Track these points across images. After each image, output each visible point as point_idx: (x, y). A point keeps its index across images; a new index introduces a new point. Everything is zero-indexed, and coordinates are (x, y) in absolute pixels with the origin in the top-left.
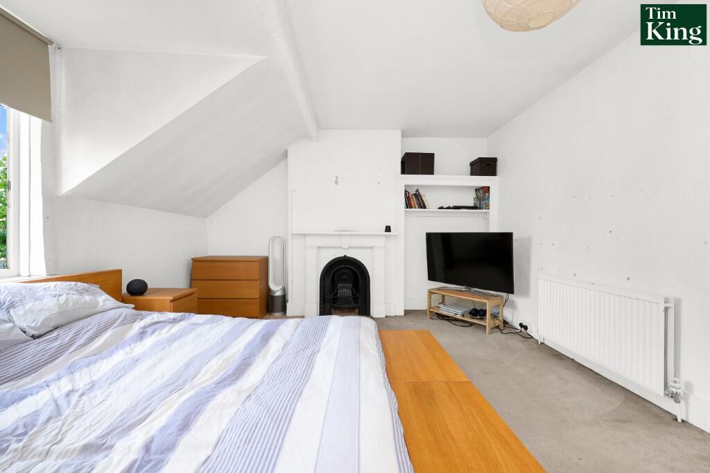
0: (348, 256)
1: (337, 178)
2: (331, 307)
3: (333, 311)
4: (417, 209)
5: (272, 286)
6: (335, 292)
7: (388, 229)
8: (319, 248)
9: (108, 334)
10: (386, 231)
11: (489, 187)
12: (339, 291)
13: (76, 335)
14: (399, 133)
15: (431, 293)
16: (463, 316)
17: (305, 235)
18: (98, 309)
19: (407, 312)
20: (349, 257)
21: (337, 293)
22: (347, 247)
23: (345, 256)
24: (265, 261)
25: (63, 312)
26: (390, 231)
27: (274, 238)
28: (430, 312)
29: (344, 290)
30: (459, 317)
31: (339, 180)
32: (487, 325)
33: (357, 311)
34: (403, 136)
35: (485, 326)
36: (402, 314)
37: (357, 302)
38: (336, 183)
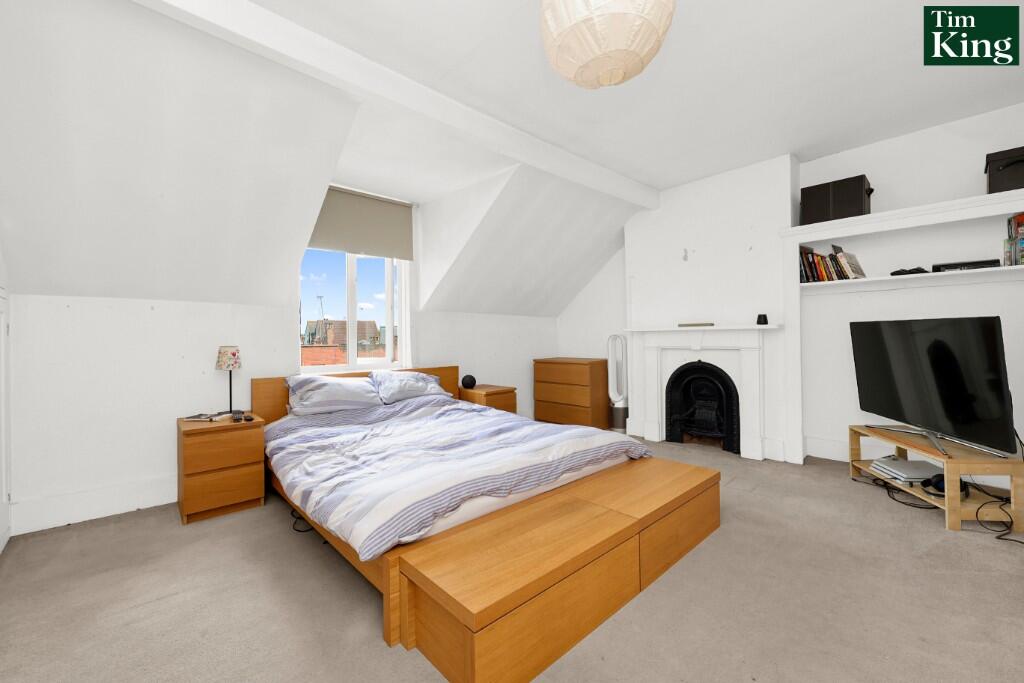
0: (703, 360)
1: (686, 251)
2: (682, 431)
3: (686, 437)
4: (828, 283)
5: (613, 394)
6: (692, 410)
7: (762, 320)
8: (663, 349)
9: (423, 409)
10: (759, 322)
12: (697, 411)
13: (405, 406)
14: (786, 160)
15: (854, 433)
16: (911, 484)
17: (643, 333)
18: (426, 392)
19: (809, 460)
20: (704, 363)
21: (693, 413)
22: (699, 348)
23: (700, 361)
24: (604, 364)
25: (401, 390)
26: (766, 323)
27: (615, 337)
28: (853, 466)
29: (704, 410)
30: (898, 484)
31: (689, 254)
32: (946, 508)
34: (795, 163)
35: (943, 511)
36: (800, 461)
37: (721, 431)
38: (685, 258)
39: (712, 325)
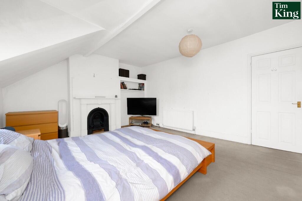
1: (94, 74)
2: (92, 130)
4: (123, 89)
7: (116, 96)
8: (87, 104)
10: (115, 97)
11: (144, 84)
15: (130, 119)
16: (142, 124)
17: (80, 99)
19: (122, 127)
22: (100, 104)
23: (99, 108)
26: (117, 97)
27: (62, 101)
29: (96, 122)
31: (95, 75)
33: (103, 130)
34: (119, 62)
35: (149, 126)
37: (103, 127)
38: (94, 76)
39: (105, 97)
